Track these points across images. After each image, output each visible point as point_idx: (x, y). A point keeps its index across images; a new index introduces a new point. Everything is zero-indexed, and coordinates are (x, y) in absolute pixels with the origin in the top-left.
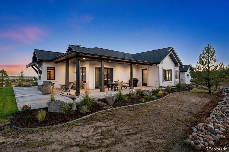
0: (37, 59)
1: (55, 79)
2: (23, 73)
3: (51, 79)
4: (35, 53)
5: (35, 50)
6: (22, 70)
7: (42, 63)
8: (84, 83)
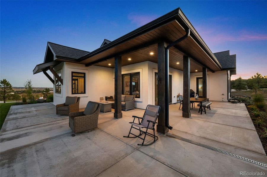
0: (55, 55)
1: (85, 93)
2: (31, 84)
3: (79, 92)
4: (49, 47)
5: (48, 43)
6: (29, 80)
7: (63, 65)
8: (136, 99)
